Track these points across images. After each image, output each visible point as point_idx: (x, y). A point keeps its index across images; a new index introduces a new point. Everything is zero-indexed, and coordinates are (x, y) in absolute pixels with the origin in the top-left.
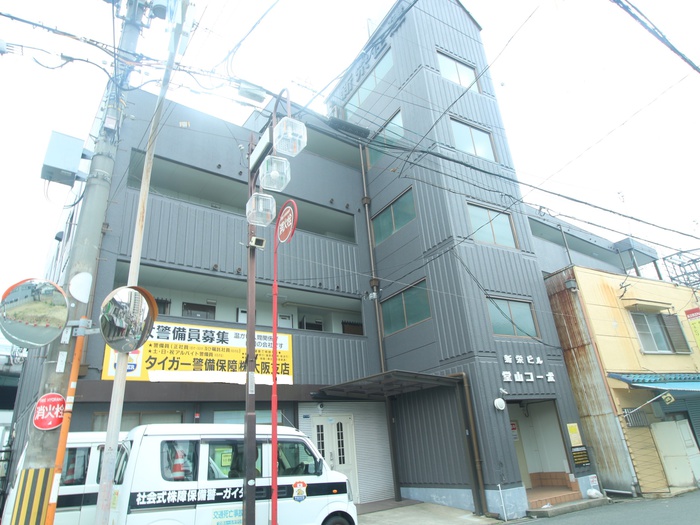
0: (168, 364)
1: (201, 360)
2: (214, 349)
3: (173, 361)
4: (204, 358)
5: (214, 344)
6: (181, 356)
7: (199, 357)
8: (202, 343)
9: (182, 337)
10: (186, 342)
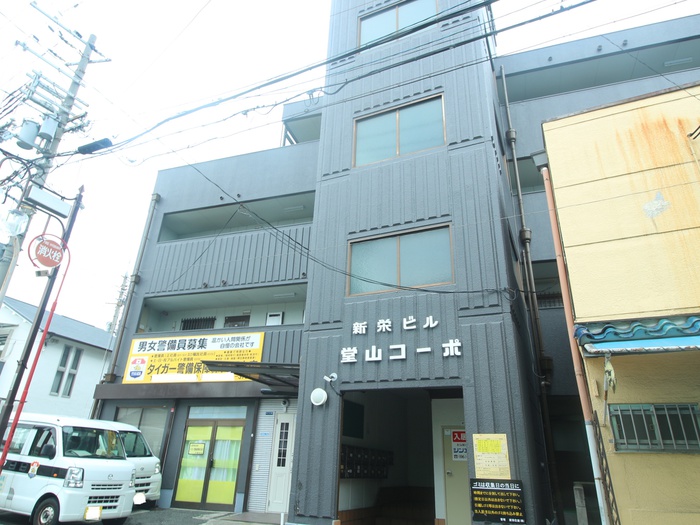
0: (161, 369)
1: (183, 365)
2: (194, 354)
3: (165, 367)
4: (186, 363)
5: (196, 350)
6: (171, 363)
7: (182, 362)
8: (187, 350)
9: (173, 347)
10: (175, 351)
